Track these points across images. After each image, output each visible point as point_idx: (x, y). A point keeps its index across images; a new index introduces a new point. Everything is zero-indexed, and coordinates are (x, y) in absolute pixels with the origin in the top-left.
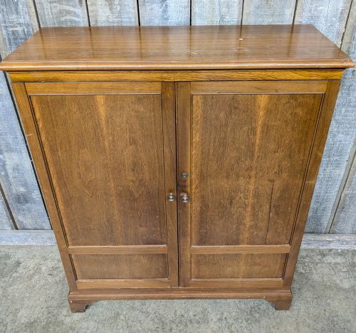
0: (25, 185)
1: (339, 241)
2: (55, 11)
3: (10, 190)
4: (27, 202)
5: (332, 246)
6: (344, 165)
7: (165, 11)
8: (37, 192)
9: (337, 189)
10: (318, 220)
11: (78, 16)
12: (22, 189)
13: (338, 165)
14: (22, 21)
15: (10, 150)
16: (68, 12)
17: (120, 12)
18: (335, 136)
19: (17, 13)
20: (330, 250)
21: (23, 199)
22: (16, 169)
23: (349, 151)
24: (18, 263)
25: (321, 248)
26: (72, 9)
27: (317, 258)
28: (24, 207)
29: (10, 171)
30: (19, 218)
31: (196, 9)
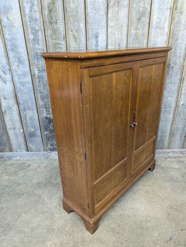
0: (34, 127)
1: (172, 152)
2: (53, 43)
3: (27, 130)
4: (34, 137)
5: (170, 155)
6: (172, 112)
7: (97, 42)
8: (39, 131)
9: (170, 125)
10: (163, 141)
11: (62, 45)
12: (33, 130)
13: (169, 113)
14: (40, 47)
15: (29, 109)
16: (59, 44)
17: (79, 43)
18: (167, 98)
19: (39, 44)
20: (169, 157)
21: (32, 135)
22: (31, 119)
23: (173, 105)
24: (30, 165)
25: (165, 156)
26: (61, 42)
27: (163, 160)
28: (33, 139)
29: (28, 120)
30: (30, 145)
31: (109, 41)
